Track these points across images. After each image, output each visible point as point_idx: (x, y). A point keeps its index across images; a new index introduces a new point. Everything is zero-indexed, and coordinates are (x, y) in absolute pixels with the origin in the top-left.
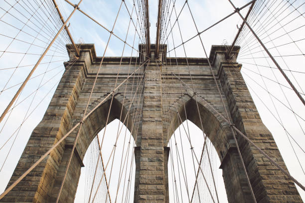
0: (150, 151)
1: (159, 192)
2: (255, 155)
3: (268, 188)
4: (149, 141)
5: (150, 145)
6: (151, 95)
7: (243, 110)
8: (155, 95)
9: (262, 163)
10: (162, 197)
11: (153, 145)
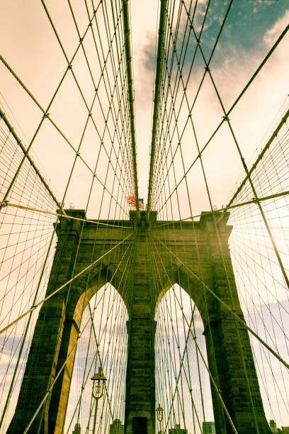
0: (140, 331)
1: (146, 366)
2: (225, 335)
3: (231, 363)
4: (139, 321)
5: (140, 325)
6: (141, 272)
7: (223, 288)
8: (144, 272)
9: (230, 342)
10: (149, 370)
11: (143, 325)
